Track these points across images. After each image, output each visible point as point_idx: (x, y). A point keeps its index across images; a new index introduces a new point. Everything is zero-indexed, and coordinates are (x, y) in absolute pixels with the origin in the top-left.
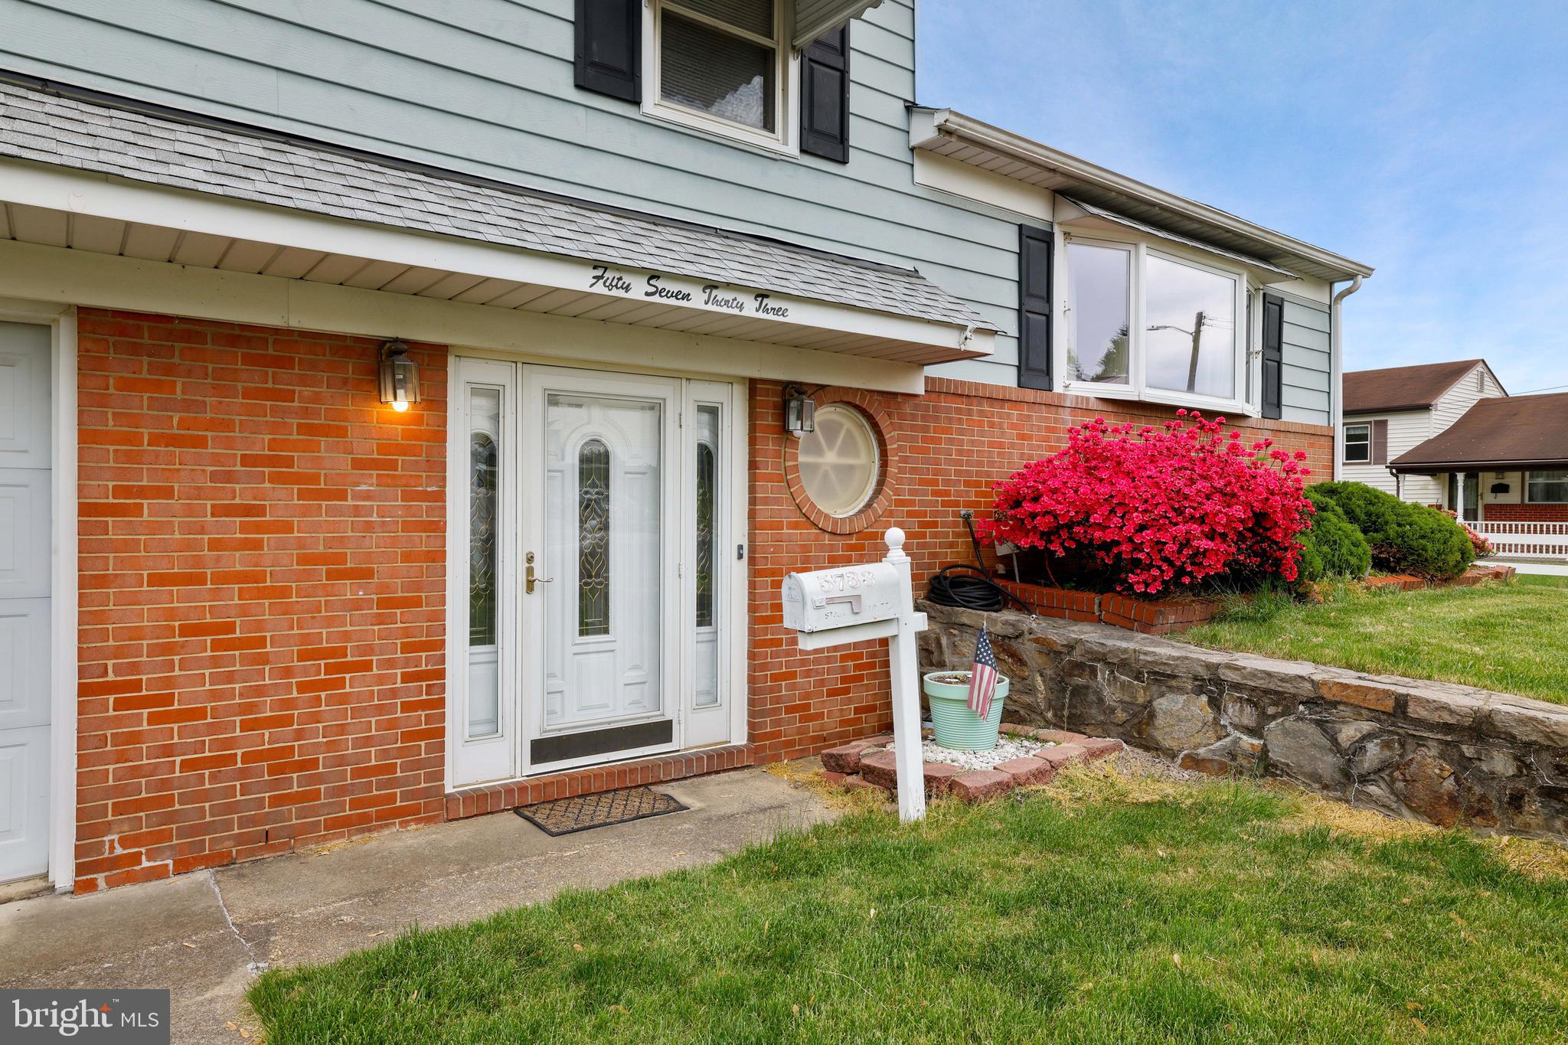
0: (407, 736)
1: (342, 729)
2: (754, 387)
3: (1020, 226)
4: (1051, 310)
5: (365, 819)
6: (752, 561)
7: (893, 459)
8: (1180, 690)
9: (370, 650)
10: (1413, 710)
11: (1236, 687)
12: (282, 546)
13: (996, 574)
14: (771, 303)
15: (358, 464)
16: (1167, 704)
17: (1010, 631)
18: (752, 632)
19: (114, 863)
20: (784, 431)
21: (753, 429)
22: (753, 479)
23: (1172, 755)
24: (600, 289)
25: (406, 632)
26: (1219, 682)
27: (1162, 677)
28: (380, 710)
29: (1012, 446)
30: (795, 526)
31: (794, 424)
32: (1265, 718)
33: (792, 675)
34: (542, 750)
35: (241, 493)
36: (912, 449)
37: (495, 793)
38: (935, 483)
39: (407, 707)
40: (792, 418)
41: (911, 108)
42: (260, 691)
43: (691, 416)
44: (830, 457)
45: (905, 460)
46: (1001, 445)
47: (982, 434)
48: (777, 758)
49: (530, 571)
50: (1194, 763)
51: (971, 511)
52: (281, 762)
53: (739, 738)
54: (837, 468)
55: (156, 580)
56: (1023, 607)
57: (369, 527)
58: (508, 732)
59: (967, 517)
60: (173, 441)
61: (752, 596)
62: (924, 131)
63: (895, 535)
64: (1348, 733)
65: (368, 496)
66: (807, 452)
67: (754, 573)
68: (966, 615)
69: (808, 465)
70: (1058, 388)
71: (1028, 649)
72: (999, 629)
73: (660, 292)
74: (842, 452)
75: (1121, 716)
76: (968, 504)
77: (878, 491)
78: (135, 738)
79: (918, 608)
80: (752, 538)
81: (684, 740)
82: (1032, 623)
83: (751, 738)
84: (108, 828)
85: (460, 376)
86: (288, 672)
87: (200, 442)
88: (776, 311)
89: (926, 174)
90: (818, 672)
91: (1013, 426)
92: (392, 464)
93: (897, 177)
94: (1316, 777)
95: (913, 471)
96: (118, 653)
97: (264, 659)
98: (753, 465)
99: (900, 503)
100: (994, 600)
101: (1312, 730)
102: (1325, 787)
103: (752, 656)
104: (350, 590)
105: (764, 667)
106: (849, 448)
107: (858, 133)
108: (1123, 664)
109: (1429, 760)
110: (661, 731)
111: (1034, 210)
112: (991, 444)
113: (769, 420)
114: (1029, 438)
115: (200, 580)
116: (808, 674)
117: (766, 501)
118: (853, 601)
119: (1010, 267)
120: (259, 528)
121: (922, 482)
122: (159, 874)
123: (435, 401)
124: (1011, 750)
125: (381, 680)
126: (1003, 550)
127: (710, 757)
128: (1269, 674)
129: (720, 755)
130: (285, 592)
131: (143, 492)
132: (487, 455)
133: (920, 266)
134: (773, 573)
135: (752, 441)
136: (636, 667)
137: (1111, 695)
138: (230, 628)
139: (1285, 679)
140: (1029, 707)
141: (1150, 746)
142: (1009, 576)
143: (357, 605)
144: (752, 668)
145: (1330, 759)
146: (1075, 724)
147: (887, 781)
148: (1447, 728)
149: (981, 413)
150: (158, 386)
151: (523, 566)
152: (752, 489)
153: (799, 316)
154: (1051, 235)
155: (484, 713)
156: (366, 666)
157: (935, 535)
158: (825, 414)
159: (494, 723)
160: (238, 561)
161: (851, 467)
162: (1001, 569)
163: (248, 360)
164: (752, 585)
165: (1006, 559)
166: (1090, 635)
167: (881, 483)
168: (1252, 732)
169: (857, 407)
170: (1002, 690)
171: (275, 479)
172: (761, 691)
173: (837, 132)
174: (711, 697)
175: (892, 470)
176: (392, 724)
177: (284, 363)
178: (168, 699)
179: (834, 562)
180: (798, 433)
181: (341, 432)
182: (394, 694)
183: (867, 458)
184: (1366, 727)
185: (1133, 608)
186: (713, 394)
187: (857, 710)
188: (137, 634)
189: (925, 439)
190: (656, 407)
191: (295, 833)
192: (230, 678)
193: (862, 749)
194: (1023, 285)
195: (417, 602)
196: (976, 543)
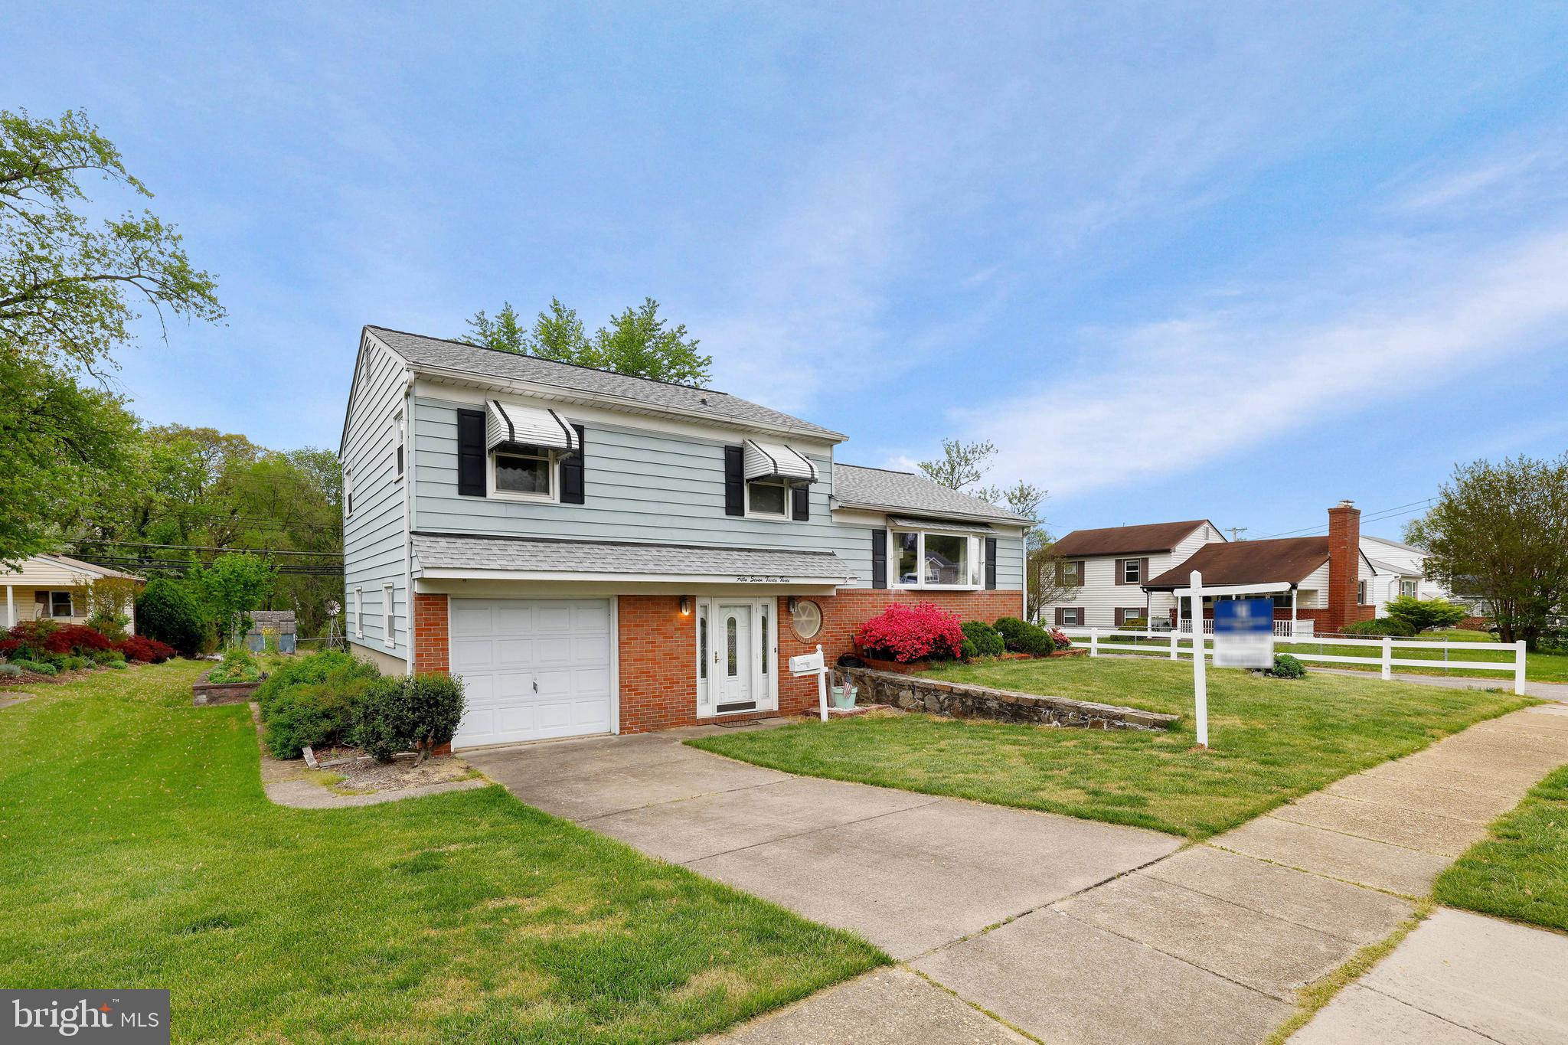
0: (688, 702)
1: (673, 699)
2: (779, 598)
3: (873, 530)
4: (886, 559)
5: (678, 723)
6: (779, 653)
7: (825, 618)
8: (905, 689)
9: (679, 678)
10: (955, 691)
11: (918, 687)
12: (659, 651)
13: (863, 656)
14: (784, 579)
15: (675, 629)
16: (903, 694)
17: (861, 674)
18: (779, 675)
19: (629, 728)
20: (789, 611)
21: (779, 611)
22: (779, 627)
23: (903, 708)
24: (739, 582)
25: (688, 674)
26: (914, 686)
27: (901, 686)
28: (681, 694)
29: (870, 610)
30: (793, 641)
31: (792, 610)
32: (924, 696)
33: (792, 689)
34: (720, 708)
35: (651, 638)
36: (832, 614)
37: (709, 719)
38: (841, 625)
39: (688, 694)
40: (791, 607)
41: (831, 497)
42: (656, 688)
43: (760, 609)
44: (804, 618)
45: (829, 618)
46: (865, 610)
47: (858, 606)
48: (788, 715)
49: (716, 657)
50: (909, 710)
51: (854, 634)
52: (661, 707)
53: (776, 708)
54: (806, 621)
55: (635, 660)
56: (869, 666)
57: (678, 646)
58: (711, 703)
59: (852, 636)
60: (637, 626)
61: (779, 664)
62: (835, 506)
63: (819, 647)
64: (942, 698)
65: (678, 637)
66: (796, 616)
67: (780, 657)
68: (849, 670)
69: (796, 621)
70: (889, 587)
71: (867, 680)
72: (858, 674)
73: (754, 580)
74: (807, 617)
75: (891, 698)
76: (853, 632)
77: (820, 629)
78: (631, 699)
79: (825, 665)
80: (779, 645)
81: (758, 708)
82: (868, 671)
83: (779, 708)
84: (627, 720)
85: (699, 602)
86: (661, 684)
87: (642, 626)
88: (786, 581)
89: (836, 519)
90: (800, 688)
91: (870, 603)
92: (683, 629)
93: (826, 521)
94: (935, 711)
95: (832, 621)
96: (628, 678)
97: (656, 680)
98: (779, 623)
99: (827, 632)
100: (860, 665)
101: (934, 697)
102: (937, 713)
103: (779, 682)
104: (675, 663)
105: (783, 686)
106: (810, 614)
107: (812, 509)
108: (892, 683)
109: (957, 703)
110: (752, 705)
111: (878, 523)
112: (862, 610)
113: (784, 608)
114: (876, 606)
115: (643, 660)
116: (797, 689)
117: (783, 634)
118: (807, 664)
119: (869, 545)
120: (654, 647)
121: (835, 625)
122: (636, 732)
123: (693, 611)
124: (857, 708)
125: (681, 686)
126: (865, 648)
127: (767, 713)
128: (925, 683)
129: (770, 712)
130: (660, 663)
131: (632, 639)
132: (704, 623)
133: (834, 550)
134: (786, 656)
135: (779, 615)
136: (744, 686)
137: (888, 692)
138: (649, 672)
139: (929, 684)
140: (867, 698)
141: (898, 706)
142: (868, 657)
143: (676, 666)
144: (779, 686)
145: (938, 705)
146: (878, 701)
147: (818, 715)
148: (960, 695)
149: (858, 599)
150: (635, 613)
151: (714, 655)
152: (779, 630)
153: (792, 581)
154: (886, 531)
155: (705, 698)
156: (678, 683)
157: (841, 643)
158: (802, 604)
159: (707, 701)
160: (650, 655)
161: (811, 621)
162: (865, 654)
163: (652, 604)
164: (779, 660)
165: (867, 650)
166: (884, 675)
167: (821, 626)
168: (922, 700)
169: (815, 603)
170: (855, 690)
171: (658, 634)
172: (782, 693)
173: (804, 510)
174: (767, 695)
175: (825, 621)
176: (684, 698)
177: (659, 604)
178: (637, 690)
179: (805, 653)
180: (793, 612)
181: (671, 621)
182: (685, 690)
183: (817, 617)
184: (945, 696)
185: (900, 667)
186: (766, 601)
187: (814, 701)
188: (631, 673)
189: (837, 610)
190: (749, 607)
191: (663, 725)
192: (649, 685)
193: (815, 710)
194: (875, 552)
195: (689, 666)
196: (855, 645)
